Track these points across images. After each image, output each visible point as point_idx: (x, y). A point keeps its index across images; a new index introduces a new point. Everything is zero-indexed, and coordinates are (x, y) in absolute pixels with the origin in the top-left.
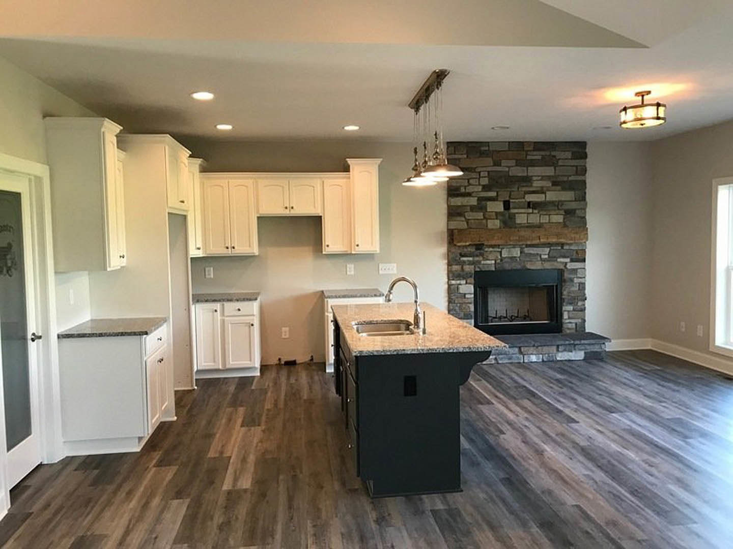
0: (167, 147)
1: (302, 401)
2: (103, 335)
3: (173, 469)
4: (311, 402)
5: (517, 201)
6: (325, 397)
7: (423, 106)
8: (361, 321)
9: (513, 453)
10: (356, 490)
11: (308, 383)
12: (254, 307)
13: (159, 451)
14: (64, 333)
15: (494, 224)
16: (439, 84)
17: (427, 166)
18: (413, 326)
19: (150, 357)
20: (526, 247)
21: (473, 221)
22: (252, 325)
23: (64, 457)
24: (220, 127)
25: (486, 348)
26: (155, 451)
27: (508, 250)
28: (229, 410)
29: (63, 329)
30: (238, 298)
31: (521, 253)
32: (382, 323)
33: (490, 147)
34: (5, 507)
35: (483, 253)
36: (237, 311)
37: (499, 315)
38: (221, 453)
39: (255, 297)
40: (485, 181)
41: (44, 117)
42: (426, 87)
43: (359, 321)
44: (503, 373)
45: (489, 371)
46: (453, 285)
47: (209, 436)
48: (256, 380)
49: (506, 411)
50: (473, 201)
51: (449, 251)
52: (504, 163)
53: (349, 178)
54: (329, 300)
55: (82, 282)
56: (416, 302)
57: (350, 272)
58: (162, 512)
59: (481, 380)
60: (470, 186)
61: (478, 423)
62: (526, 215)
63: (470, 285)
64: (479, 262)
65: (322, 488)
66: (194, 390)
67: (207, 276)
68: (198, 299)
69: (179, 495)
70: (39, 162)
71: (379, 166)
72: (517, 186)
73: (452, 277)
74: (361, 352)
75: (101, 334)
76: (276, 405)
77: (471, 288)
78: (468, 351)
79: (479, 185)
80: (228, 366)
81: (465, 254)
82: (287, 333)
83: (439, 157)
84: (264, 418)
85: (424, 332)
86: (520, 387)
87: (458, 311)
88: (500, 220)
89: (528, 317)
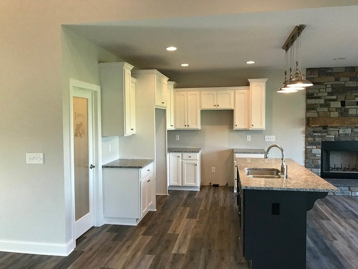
0: (155, 76)
1: (219, 207)
2: (122, 167)
3: (151, 237)
4: (224, 208)
5: (350, 101)
6: (232, 207)
7: (290, 48)
8: (251, 168)
9: (342, 253)
10: (242, 263)
11: (224, 197)
12: (198, 156)
13: (146, 226)
14: (105, 165)
15: (334, 114)
16: (299, 34)
17: (291, 81)
18: (280, 173)
19: (142, 179)
20: (355, 128)
21: (321, 113)
22: (196, 165)
23: (104, 224)
24: (183, 65)
25: (325, 191)
26: (143, 226)
27: (343, 129)
28: (182, 208)
29: (105, 163)
30: (189, 151)
31: (351, 131)
32: (262, 170)
33: (333, 70)
34: (73, 247)
35: (327, 132)
36: (189, 158)
37: (336, 167)
38: (175, 231)
39: (198, 151)
40: (330, 90)
41: (99, 63)
42: (291, 36)
43: (249, 168)
44: (338, 202)
45: (329, 200)
46: (308, 149)
47: (170, 221)
48: (197, 193)
49: (338, 226)
50: (322, 101)
51: (306, 129)
52: (342, 79)
53: (249, 89)
54: (236, 154)
55: (116, 142)
56: (282, 159)
57: (248, 139)
58: (141, 260)
59: (323, 205)
60: (320, 93)
61: (320, 231)
62: (356, 109)
63: (319, 149)
64: (325, 136)
65: (224, 259)
66: (167, 195)
67: (176, 139)
68: (170, 150)
69: (151, 252)
70: (96, 84)
71: (266, 83)
72: (350, 93)
73: (308, 144)
74: (246, 187)
75: (121, 166)
76: (206, 208)
77: (320, 151)
78: (313, 191)
79: (326, 92)
80: (184, 185)
81: (316, 131)
82: (215, 170)
83: (298, 76)
84: (198, 215)
85: (286, 178)
86: (348, 211)
87: (311, 164)
88: (339, 112)
89: (355, 169)
